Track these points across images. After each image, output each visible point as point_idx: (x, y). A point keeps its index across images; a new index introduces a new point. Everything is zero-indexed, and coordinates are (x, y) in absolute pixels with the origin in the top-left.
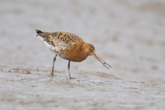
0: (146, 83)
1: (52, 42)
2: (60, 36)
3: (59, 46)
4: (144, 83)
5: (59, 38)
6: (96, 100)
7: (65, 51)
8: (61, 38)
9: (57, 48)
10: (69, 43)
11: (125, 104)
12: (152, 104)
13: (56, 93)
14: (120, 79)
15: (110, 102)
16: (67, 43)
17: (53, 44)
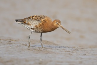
0: (76, 47)
1: (28, 23)
2: (33, 18)
3: (34, 24)
4: (74, 47)
5: (32, 19)
6: (41, 60)
7: (39, 26)
8: (34, 19)
9: (32, 26)
10: (40, 20)
11: (62, 62)
12: (81, 62)
13: (13, 56)
14: (57, 45)
15: (51, 61)
16: (39, 20)
17: (29, 24)
